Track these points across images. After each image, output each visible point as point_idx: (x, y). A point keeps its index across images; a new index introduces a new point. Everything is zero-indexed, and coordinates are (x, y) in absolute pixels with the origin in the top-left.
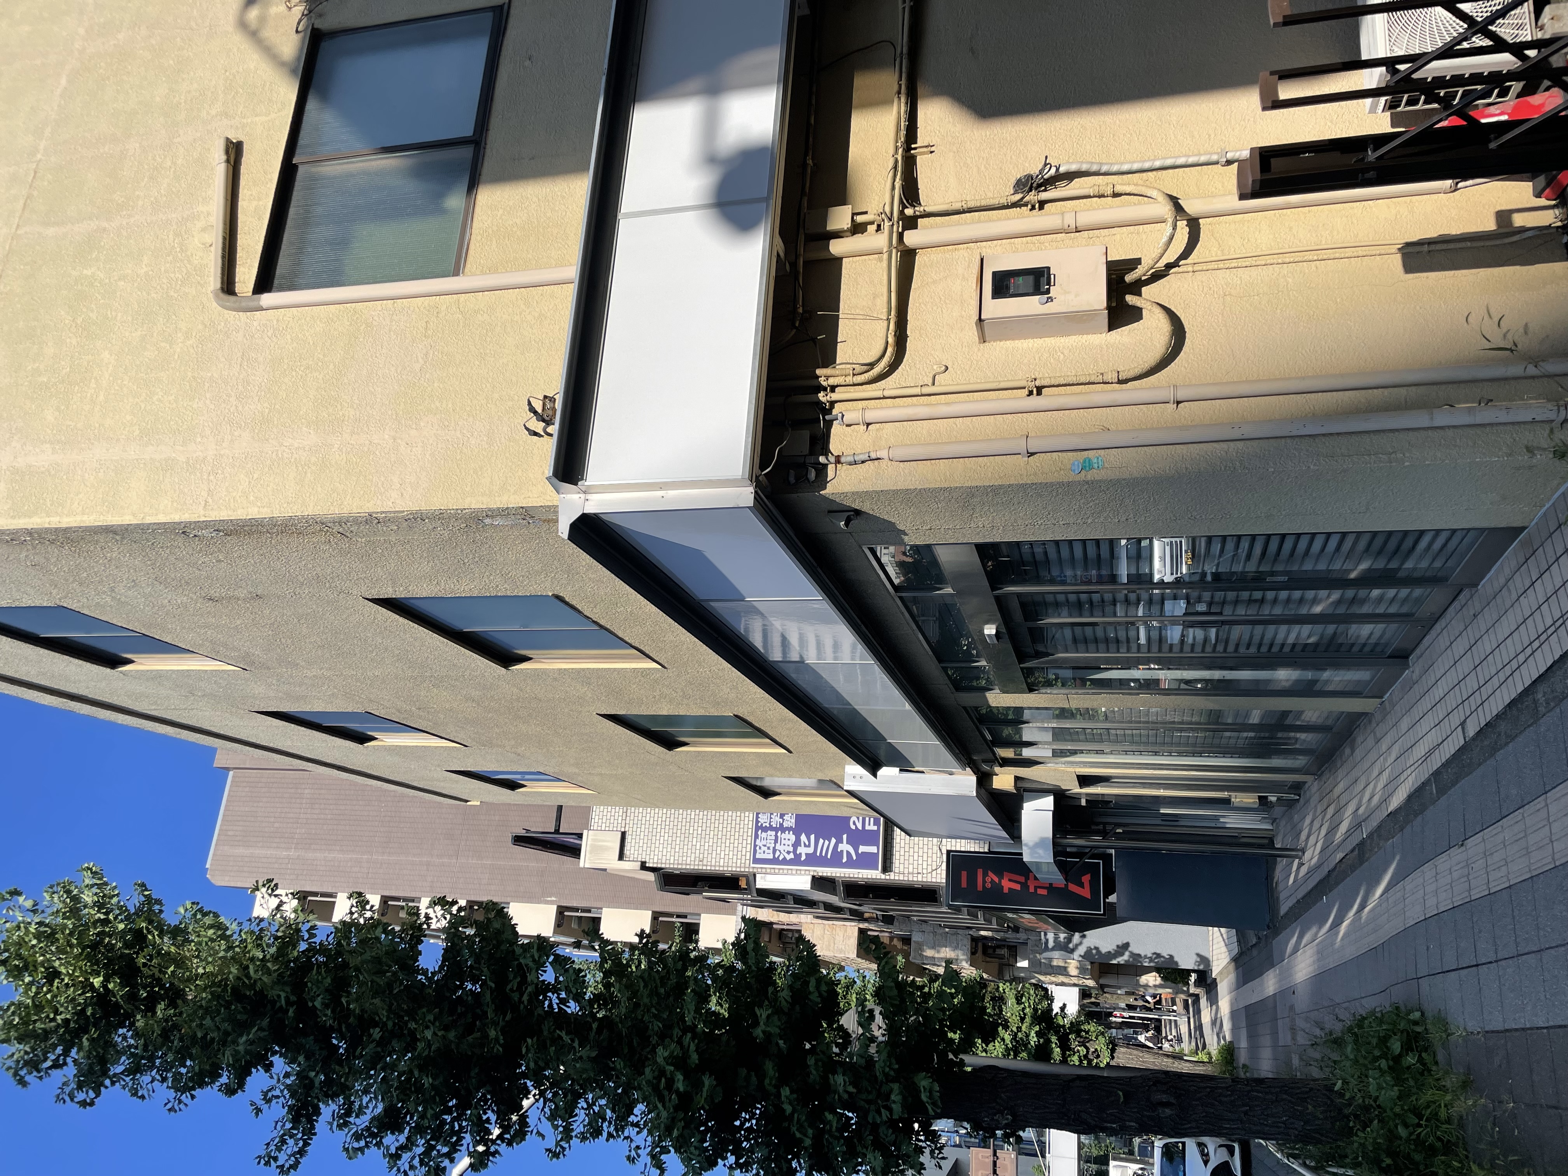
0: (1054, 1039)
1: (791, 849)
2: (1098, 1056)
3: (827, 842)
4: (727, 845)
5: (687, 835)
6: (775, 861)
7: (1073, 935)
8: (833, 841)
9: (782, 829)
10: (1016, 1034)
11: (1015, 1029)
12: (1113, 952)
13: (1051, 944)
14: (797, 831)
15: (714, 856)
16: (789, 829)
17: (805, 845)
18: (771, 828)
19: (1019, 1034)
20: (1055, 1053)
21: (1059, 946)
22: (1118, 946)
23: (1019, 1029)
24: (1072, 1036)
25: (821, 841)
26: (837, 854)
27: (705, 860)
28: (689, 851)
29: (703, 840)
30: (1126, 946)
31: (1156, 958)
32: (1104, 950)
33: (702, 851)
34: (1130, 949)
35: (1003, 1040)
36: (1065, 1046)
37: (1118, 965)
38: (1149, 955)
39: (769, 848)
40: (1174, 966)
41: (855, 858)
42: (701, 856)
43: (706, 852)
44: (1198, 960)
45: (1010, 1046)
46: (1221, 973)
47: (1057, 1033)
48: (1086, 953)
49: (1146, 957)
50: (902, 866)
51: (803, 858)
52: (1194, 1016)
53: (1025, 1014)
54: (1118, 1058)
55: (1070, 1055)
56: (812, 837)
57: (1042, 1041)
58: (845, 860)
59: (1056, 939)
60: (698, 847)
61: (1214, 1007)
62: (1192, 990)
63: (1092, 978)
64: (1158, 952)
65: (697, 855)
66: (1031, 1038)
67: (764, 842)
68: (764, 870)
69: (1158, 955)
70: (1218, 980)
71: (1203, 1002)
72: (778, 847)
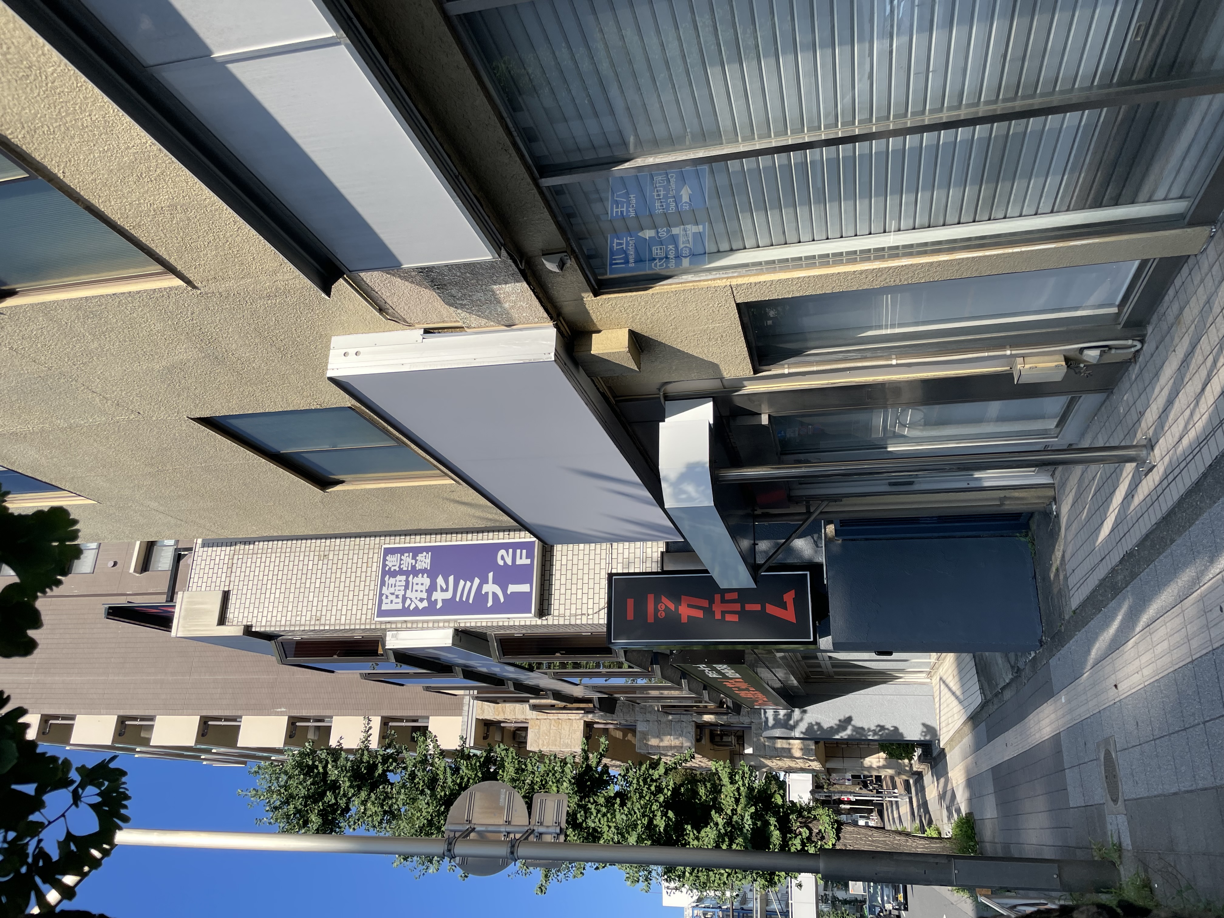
0: (773, 821)
1: (424, 595)
2: (823, 838)
3: (468, 584)
4: (351, 598)
5: (302, 590)
6: (405, 612)
7: (793, 711)
8: (477, 581)
9: (415, 572)
10: (731, 818)
11: (729, 812)
12: (835, 727)
13: (771, 722)
14: (432, 574)
15: (334, 612)
16: (423, 571)
17: (442, 590)
18: (401, 572)
19: (735, 817)
20: (774, 836)
21: (778, 724)
22: (840, 721)
23: (734, 811)
24: (793, 817)
25: (462, 582)
26: (481, 597)
27: (323, 618)
28: (305, 609)
29: (321, 594)
30: (849, 720)
31: (880, 731)
32: (826, 726)
33: (319, 608)
34: (853, 723)
35: (717, 824)
36: (785, 828)
37: (842, 740)
38: (873, 728)
39: (397, 597)
40: (899, 738)
41: (502, 600)
42: (319, 614)
43: (324, 609)
44: (925, 730)
45: (723, 831)
46: (951, 739)
47: (776, 814)
48: (807, 730)
49: (869, 730)
50: (562, 607)
51: (439, 605)
52: (917, 794)
53: (740, 795)
54: (845, 838)
55: (791, 838)
56: (451, 579)
57: (759, 823)
58: (490, 603)
59: (776, 714)
60: (315, 604)
61: (942, 780)
62: (917, 766)
63: (818, 760)
64: (882, 724)
65: (314, 613)
66: (745, 821)
67: (392, 590)
68: (394, 626)
69: (882, 728)
70: (946, 750)
71: (928, 778)
72: (409, 594)
